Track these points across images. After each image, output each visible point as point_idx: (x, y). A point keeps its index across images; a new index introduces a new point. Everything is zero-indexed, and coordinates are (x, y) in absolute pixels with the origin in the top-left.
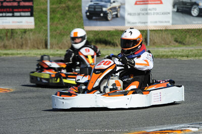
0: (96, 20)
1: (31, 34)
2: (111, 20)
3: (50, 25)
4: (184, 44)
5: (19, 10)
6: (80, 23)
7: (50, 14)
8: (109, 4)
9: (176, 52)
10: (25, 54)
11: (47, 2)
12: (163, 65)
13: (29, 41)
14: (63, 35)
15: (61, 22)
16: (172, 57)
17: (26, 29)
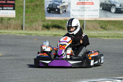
0: (53, 13)
1: (13, 20)
2: (62, 13)
3: (25, 16)
4: (106, 30)
5: (7, 6)
6: (43, 15)
7: (25, 9)
8: (61, 4)
9: (101, 34)
10: (9, 33)
11: (23, 1)
12: (93, 42)
13: (12, 25)
14: (33, 22)
15: (32, 14)
16: (98, 38)
17: (10, 18)
